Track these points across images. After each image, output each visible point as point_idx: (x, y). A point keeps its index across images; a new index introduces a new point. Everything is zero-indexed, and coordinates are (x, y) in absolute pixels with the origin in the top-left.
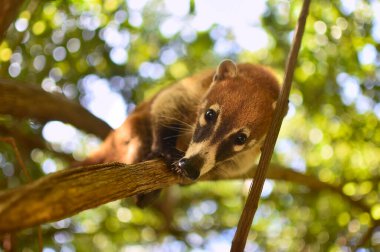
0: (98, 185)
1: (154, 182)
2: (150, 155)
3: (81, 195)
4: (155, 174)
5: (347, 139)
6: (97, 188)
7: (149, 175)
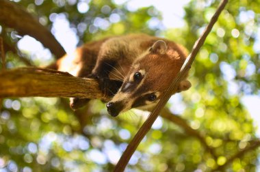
0: (52, 83)
1: (88, 93)
2: (90, 75)
3: (39, 86)
4: (89, 88)
5: (216, 108)
6: (51, 85)
7: (86, 87)
